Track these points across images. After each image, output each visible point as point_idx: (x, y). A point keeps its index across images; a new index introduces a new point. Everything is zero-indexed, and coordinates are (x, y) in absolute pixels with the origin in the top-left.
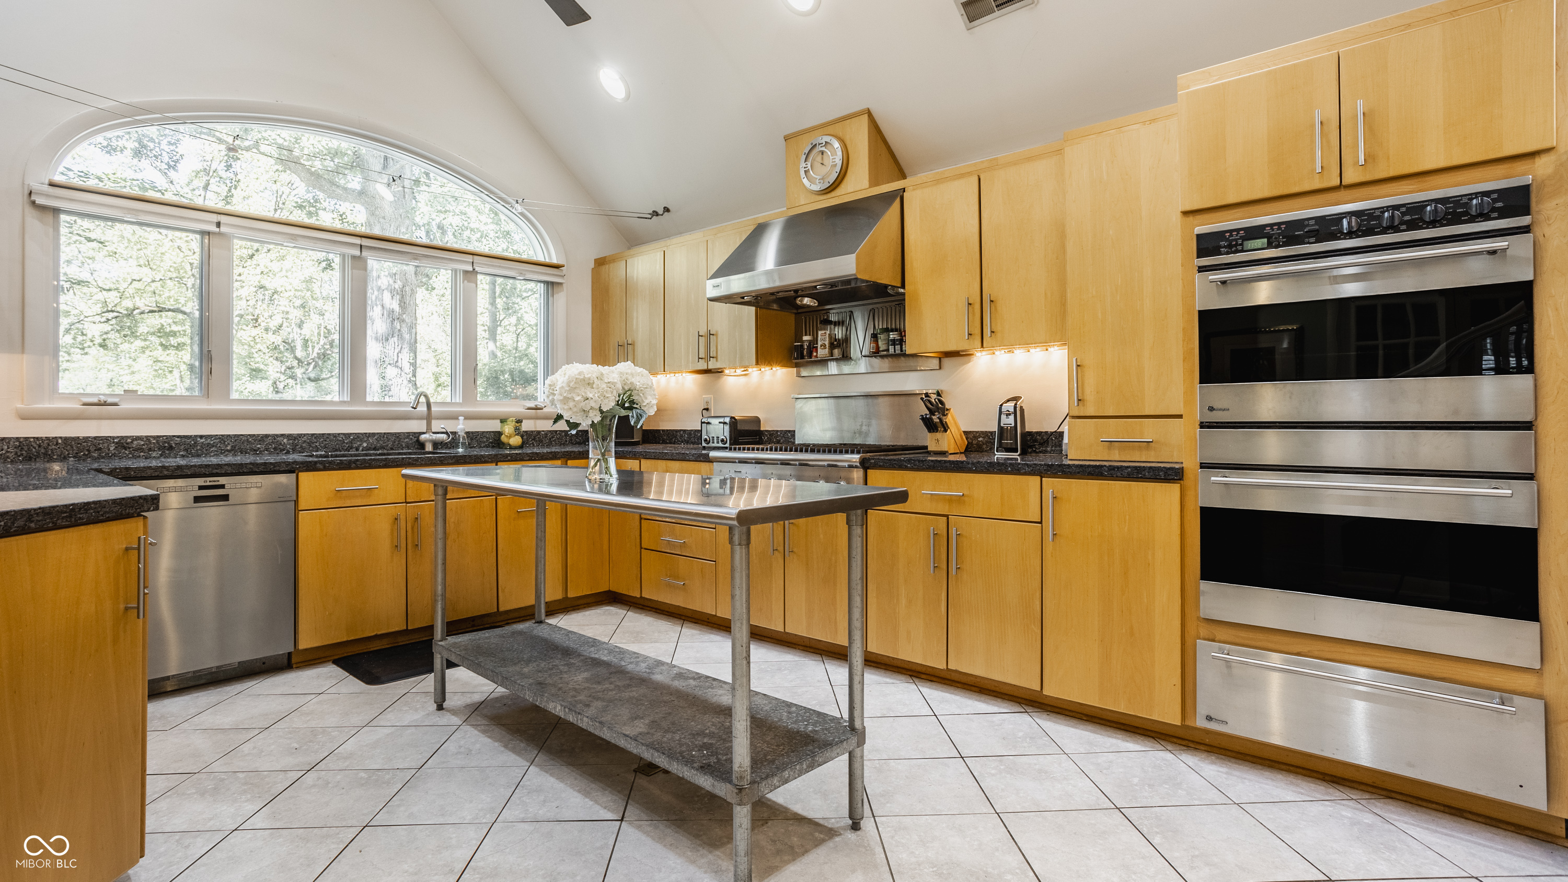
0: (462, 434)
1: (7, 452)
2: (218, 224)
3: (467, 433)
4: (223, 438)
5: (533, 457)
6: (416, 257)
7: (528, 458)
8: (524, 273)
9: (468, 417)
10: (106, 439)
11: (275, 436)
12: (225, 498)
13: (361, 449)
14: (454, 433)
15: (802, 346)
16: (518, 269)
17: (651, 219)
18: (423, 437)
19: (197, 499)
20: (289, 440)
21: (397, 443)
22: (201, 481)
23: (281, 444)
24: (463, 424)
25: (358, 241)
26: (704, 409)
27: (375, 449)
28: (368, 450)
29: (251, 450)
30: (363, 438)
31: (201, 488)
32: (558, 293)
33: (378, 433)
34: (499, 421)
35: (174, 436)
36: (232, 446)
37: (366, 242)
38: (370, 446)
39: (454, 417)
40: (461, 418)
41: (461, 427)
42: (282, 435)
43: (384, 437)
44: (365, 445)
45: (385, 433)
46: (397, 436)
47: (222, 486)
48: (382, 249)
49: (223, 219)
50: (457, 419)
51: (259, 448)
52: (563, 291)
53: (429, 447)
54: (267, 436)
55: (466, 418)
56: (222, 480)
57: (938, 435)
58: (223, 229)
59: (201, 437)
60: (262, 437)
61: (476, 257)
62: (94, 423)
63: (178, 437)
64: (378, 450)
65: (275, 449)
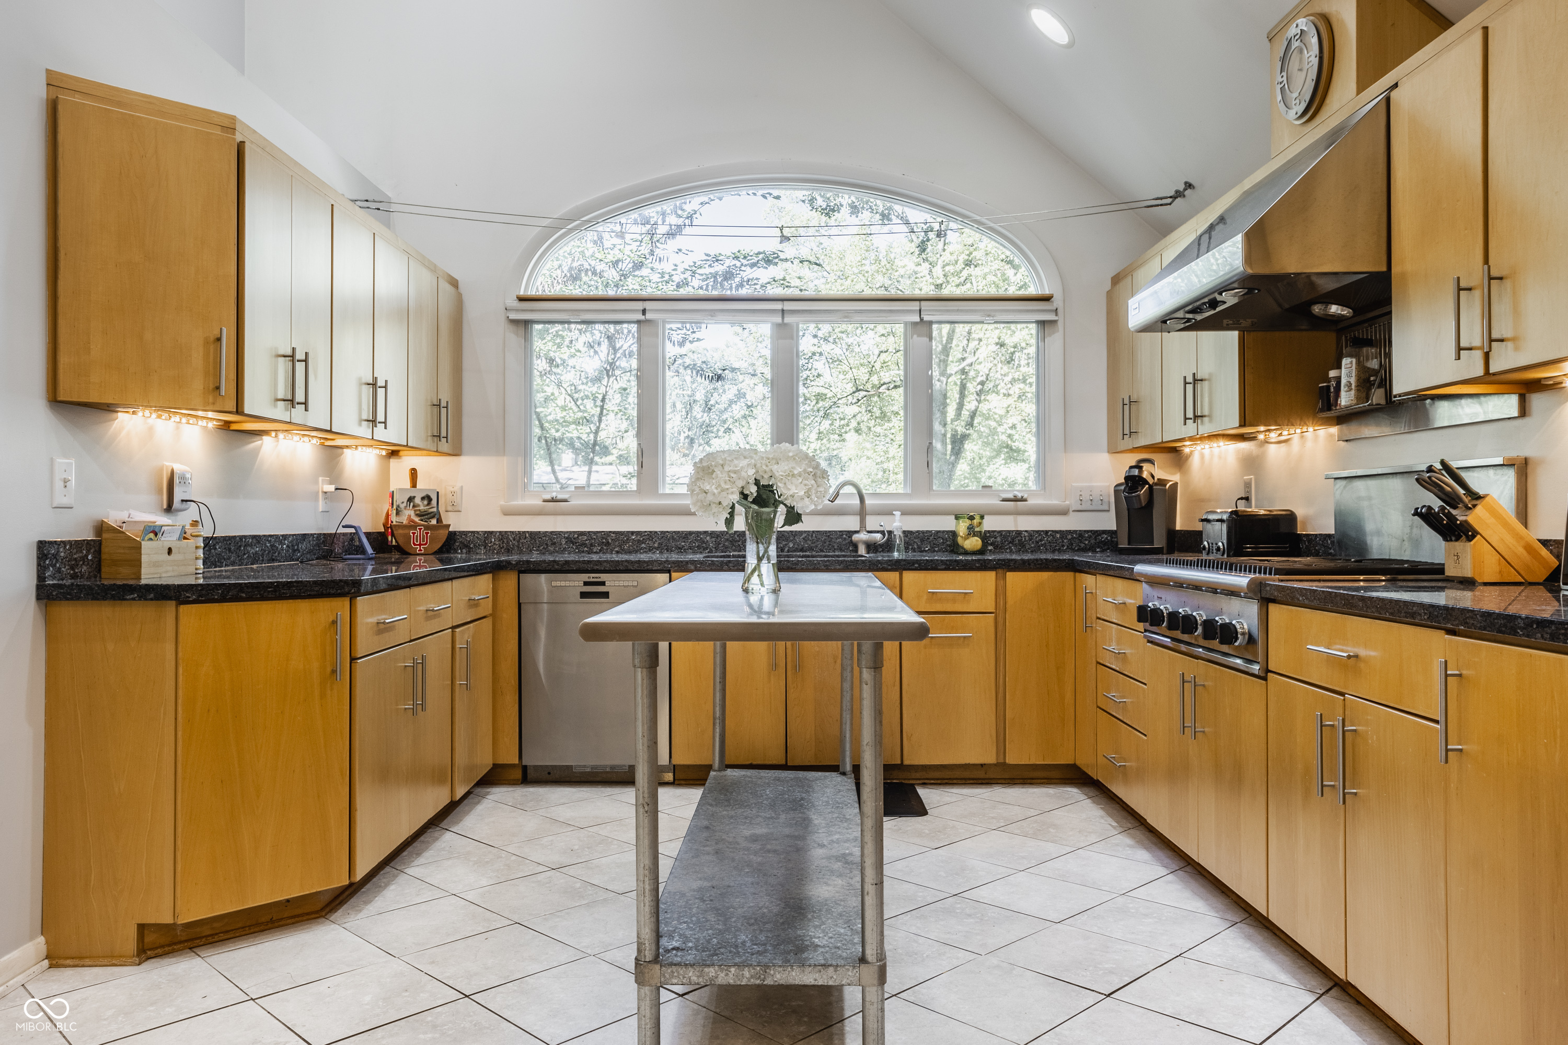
0: (898, 533)
1: (494, 544)
2: (644, 312)
3: (904, 532)
4: (651, 535)
5: (951, 565)
6: (847, 314)
7: (944, 567)
8: (992, 314)
9: (907, 512)
10: (559, 533)
11: (698, 533)
12: (605, 595)
13: (786, 549)
14: (890, 532)
15: (1328, 387)
16: (984, 310)
17: (1170, 204)
18: (855, 537)
19: (584, 595)
20: (712, 537)
21: (828, 543)
22: (585, 577)
23: (704, 542)
24: (900, 521)
25: (778, 306)
26: (1242, 499)
27: (802, 550)
28: (795, 551)
29: (676, 548)
30: (789, 537)
31: (586, 584)
32: (1050, 335)
33: (805, 532)
34: (954, 517)
35: (610, 532)
36: (659, 543)
37: (788, 306)
38: (796, 546)
39: (888, 512)
40: (897, 513)
41: (898, 524)
42: (705, 532)
43: (812, 536)
44: (791, 545)
45: (813, 532)
46: (828, 534)
47: (603, 584)
48: (806, 311)
49: (648, 305)
50: (890, 513)
51: (683, 546)
52: (1058, 331)
53: (862, 550)
54: (691, 533)
55: (904, 513)
56: (603, 577)
57: (1459, 546)
58: (649, 316)
59: (633, 533)
60: (686, 535)
61: (923, 303)
62: (551, 519)
63: (614, 532)
64: (806, 551)
65: (699, 547)
